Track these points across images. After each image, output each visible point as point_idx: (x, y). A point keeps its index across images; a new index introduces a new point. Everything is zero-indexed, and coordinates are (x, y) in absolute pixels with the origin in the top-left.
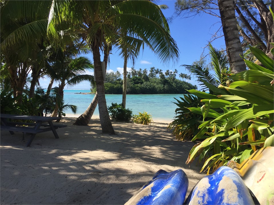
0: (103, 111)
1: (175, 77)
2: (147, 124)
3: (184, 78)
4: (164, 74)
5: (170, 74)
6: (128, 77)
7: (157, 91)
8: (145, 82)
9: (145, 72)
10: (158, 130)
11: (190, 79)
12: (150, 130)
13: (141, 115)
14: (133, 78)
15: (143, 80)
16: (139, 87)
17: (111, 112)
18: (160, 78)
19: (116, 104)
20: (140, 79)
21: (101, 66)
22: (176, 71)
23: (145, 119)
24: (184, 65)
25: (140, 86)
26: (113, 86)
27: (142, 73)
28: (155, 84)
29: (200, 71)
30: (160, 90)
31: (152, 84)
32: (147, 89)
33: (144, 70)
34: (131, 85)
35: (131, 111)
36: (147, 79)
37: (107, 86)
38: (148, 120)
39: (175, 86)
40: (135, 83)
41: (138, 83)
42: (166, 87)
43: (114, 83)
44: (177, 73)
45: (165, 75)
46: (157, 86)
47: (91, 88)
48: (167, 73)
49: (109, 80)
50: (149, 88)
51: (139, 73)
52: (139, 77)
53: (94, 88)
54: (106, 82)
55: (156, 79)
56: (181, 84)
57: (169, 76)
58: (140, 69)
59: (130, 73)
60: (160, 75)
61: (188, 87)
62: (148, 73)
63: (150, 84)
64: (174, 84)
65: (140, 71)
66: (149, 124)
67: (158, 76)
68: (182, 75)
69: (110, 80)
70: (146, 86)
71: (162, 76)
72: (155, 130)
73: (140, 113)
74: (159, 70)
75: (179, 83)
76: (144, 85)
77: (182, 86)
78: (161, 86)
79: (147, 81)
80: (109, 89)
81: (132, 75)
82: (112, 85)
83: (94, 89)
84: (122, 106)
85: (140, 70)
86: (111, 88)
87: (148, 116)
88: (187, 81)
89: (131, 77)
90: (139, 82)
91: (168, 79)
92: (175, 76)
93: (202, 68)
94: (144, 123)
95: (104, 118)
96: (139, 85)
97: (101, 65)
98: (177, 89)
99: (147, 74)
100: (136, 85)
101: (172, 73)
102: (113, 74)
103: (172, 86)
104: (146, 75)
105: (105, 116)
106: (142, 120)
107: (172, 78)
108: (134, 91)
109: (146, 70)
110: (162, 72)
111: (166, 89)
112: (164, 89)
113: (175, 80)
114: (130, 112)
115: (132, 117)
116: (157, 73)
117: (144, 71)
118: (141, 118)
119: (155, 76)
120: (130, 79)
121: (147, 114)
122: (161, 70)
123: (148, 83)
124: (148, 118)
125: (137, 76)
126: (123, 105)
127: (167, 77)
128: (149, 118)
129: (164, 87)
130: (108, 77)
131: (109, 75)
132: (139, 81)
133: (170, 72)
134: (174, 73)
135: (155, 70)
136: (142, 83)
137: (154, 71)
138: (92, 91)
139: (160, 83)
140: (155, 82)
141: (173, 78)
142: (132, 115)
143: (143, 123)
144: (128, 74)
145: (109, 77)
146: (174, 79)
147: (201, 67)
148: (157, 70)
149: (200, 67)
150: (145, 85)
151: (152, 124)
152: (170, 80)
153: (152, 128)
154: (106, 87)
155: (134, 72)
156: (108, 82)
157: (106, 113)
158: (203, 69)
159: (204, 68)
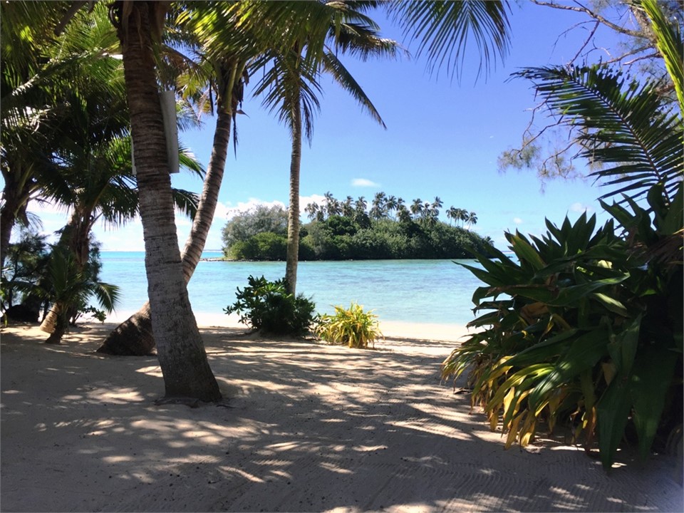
0: (163, 302)
1: (437, 217)
2: (361, 346)
3: (460, 220)
4: (409, 209)
5: (423, 209)
6: (319, 218)
7: (391, 252)
8: (361, 230)
9: (361, 203)
10: (401, 374)
11: (474, 221)
12: (370, 372)
13: (344, 316)
14: (330, 220)
15: (357, 226)
16: (347, 243)
17: (247, 308)
18: (398, 219)
19: (263, 279)
20: (347, 224)
21: (160, 110)
22: (438, 202)
23: (354, 328)
24: (528, 74)
25: (348, 241)
26: (280, 241)
27: (354, 207)
28: (386, 236)
29: (605, 103)
30: (399, 249)
31: (377, 235)
32: (367, 247)
33: (358, 200)
34: (326, 238)
35: (310, 301)
36: (365, 221)
37: (264, 241)
38: (366, 331)
39: (438, 240)
40: (336, 233)
41: (342, 232)
42: (413, 242)
43: (281, 233)
44: (440, 206)
45: (411, 212)
46: (390, 241)
47: (225, 246)
48: (417, 208)
49: (270, 224)
50: (371, 244)
51: (345, 208)
52: (347, 218)
53: (230, 246)
54: (263, 231)
55: (388, 222)
56: (452, 233)
57: (419, 214)
58: (349, 198)
59: (322, 207)
60: (399, 211)
61: (469, 241)
62: (369, 207)
63: (375, 234)
64: (433, 235)
65: (348, 203)
66: (370, 345)
67: (394, 214)
68: (455, 213)
69: (273, 227)
70: (365, 239)
71: (405, 215)
72: (389, 372)
73: (339, 310)
74: (397, 201)
75: (447, 231)
76: (358, 237)
77: (454, 238)
78: (401, 240)
79: (366, 228)
80: (270, 248)
81: (328, 212)
82: (278, 238)
83: (231, 248)
84: (285, 287)
85: (347, 199)
86: (275, 245)
87: (365, 318)
88: (466, 226)
89: (326, 217)
90: (346, 231)
91: (419, 223)
92: (436, 215)
93: (619, 81)
94: (354, 342)
95: (170, 330)
96: (346, 238)
97: (159, 104)
98: (443, 246)
99: (365, 210)
100: (339, 237)
101: (430, 208)
102: (281, 210)
103: (430, 239)
104: (362, 212)
105: (176, 324)
106: (346, 330)
107: (428, 220)
108: (332, 254)
109: (363, 200)
110: (403, 204)
111: (413, 248)
112: (409, 248)
113: (435, 224)
114: (306, 306)
115: (316, 322)
116: (390, 206)
117: (357, 202)
118: (340, 326)
119: (385, 216)
120: (324, 222)
121: (361, 312)
122: (400, 200)
123: (369, 232)
124: (364, 326)
125: (342, 215)
126: (288, 283)
127: (416, 217)
128: (369, 324)
129: (408, 241)
130: (268, 219)
131: (269, 214)
132: (346, 227)
133: (423, 204)
134: (434, 207)
135: (386, 200)
136: (353, 232)
137: (384, 202)
138: (226, 253)
139: (398, 232)
140: (386, 230)
141: (432, 218)
142: (314, 315)
143: (348, 340)
144: (317, 210)
145: (269, 217)
146: (434, 221)
147: (616, 78)
148: (391, 200)
149: (614, 74)
150: (362, 238)
151: (378, 344)
152: (423, 225)
153: (379, 360)
154: (263, 244)
155: (333, 205)
156: (267, 230)
157: (178, 308)
158: (623, 90)
159: (629, 82)
